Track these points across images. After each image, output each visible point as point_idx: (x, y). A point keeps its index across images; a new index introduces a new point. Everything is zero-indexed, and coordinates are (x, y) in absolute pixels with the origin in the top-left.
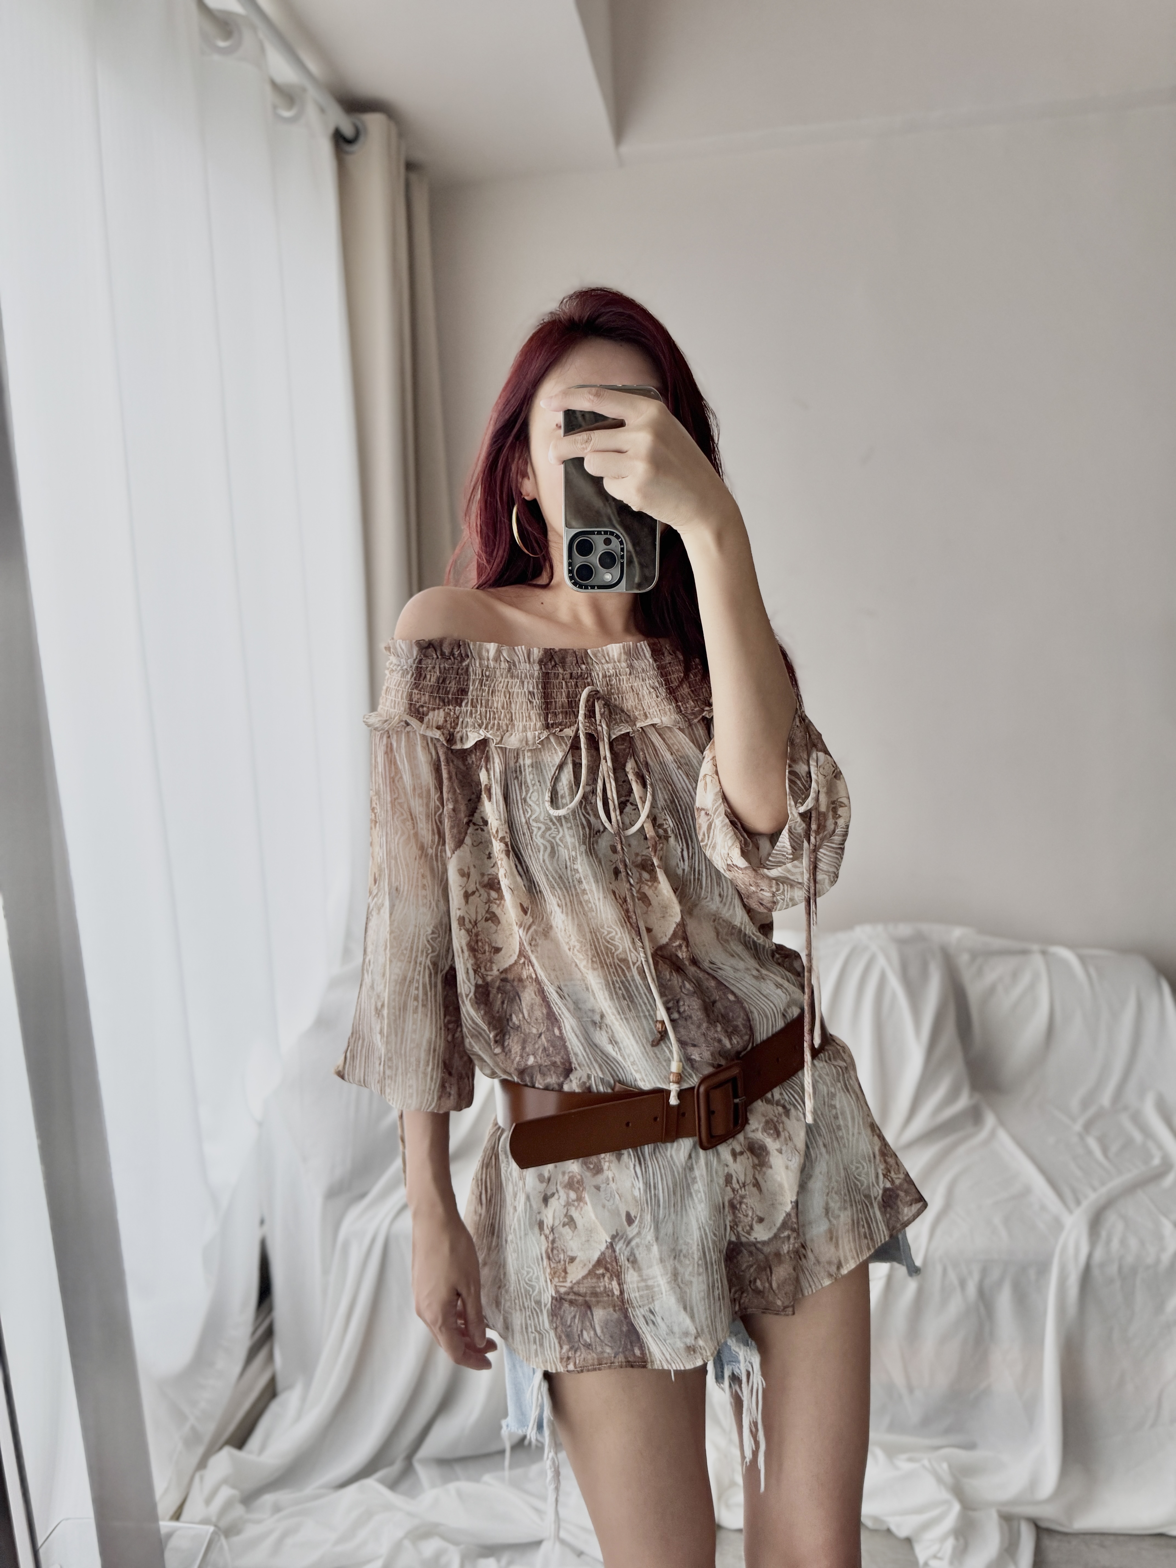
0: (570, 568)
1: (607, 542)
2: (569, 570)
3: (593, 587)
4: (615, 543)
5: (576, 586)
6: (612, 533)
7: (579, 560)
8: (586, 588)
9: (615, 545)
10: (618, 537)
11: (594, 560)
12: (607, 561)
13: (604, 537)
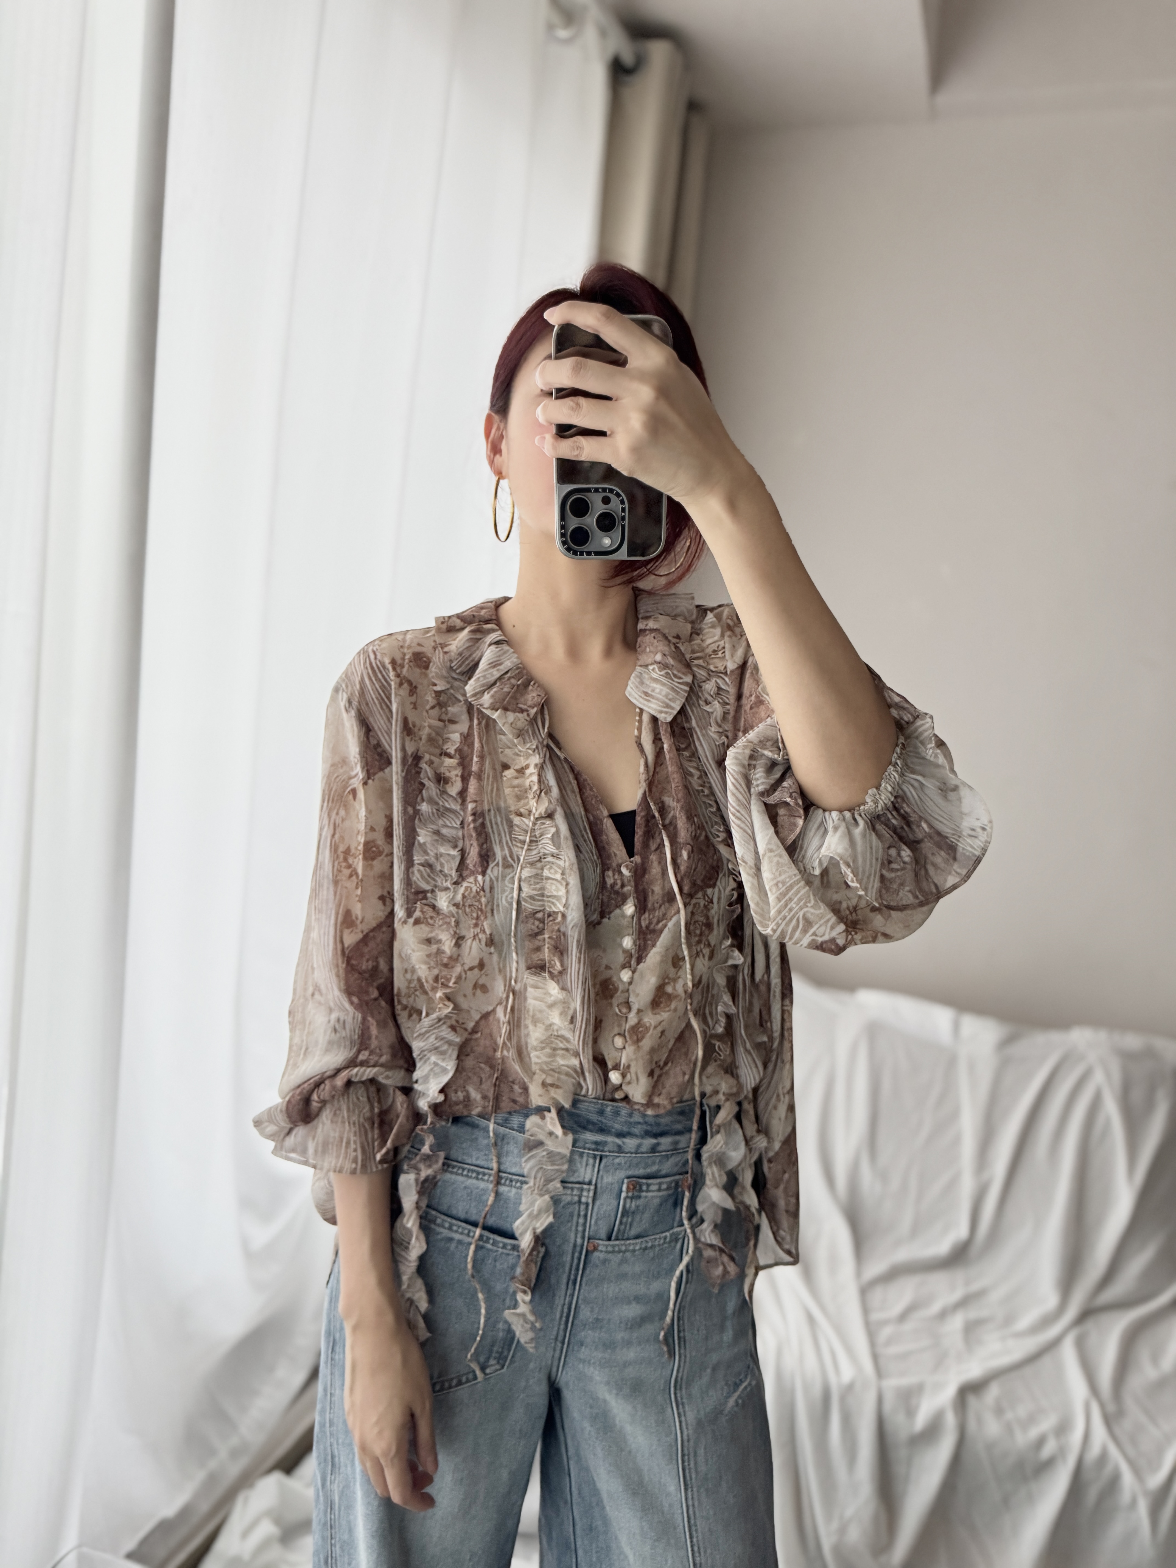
4: (615, 502)
5: (569, 552)
6: (611, 491)
7: (574, 522)
8: (582, 554)
9: (615, 505)
11: (590, 521)
12: (607, 523)
13: (601, 495)
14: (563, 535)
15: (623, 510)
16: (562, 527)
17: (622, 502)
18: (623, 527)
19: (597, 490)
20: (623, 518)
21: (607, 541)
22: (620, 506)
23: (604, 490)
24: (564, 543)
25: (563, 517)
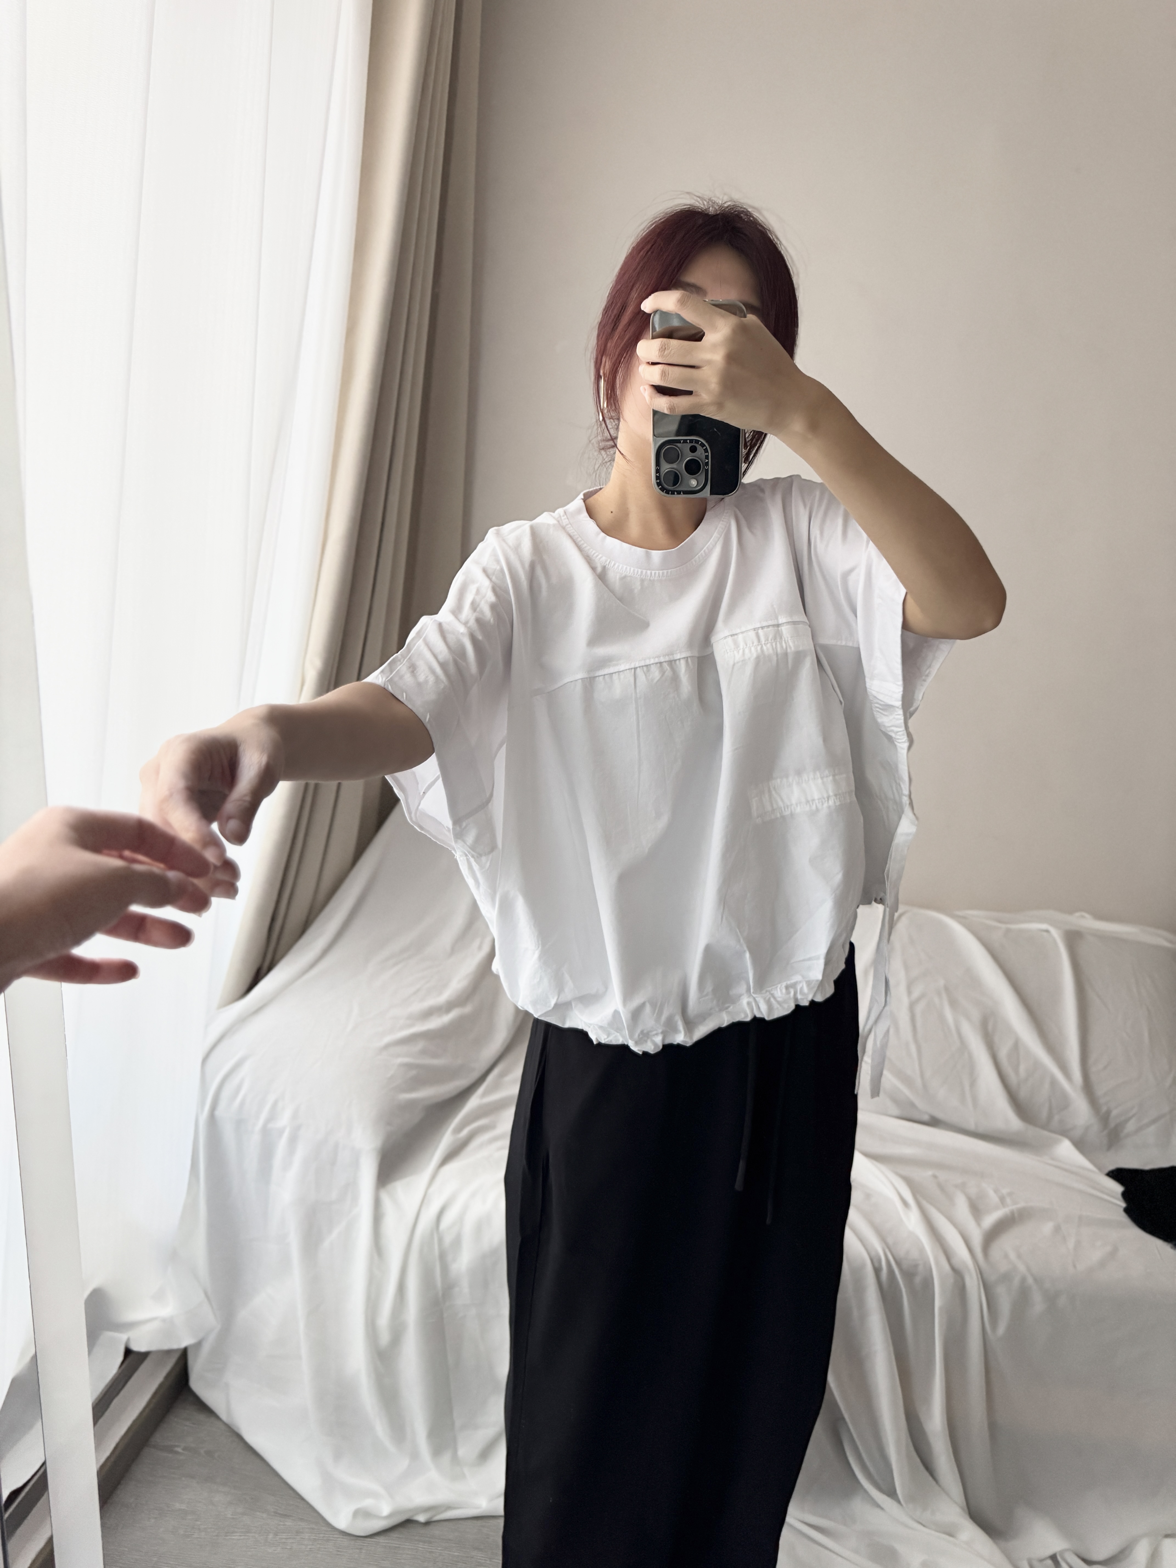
0: (658, 474)
1: (693, 450)
2: (657, 476)
3: (679, 493)
4: (700, 450)
5: (663, 491)
6: (697, 442)
7: (666, 467)
8: (673, 493)
9: (700, 453)
10: (703, 445)
11: (680, 466)
12: (693, 468)
13: (689, 445)
14: (658, 478)
15: (707, 457)
16: (658, 471)
17: (706, 451)
18: (707, 471)
19: (685, 441)
20: (707, 464)
21: (694, 483)
22: (704, 454)
23: (691, 441)
24: (659, 484)
25: (658, 463)
